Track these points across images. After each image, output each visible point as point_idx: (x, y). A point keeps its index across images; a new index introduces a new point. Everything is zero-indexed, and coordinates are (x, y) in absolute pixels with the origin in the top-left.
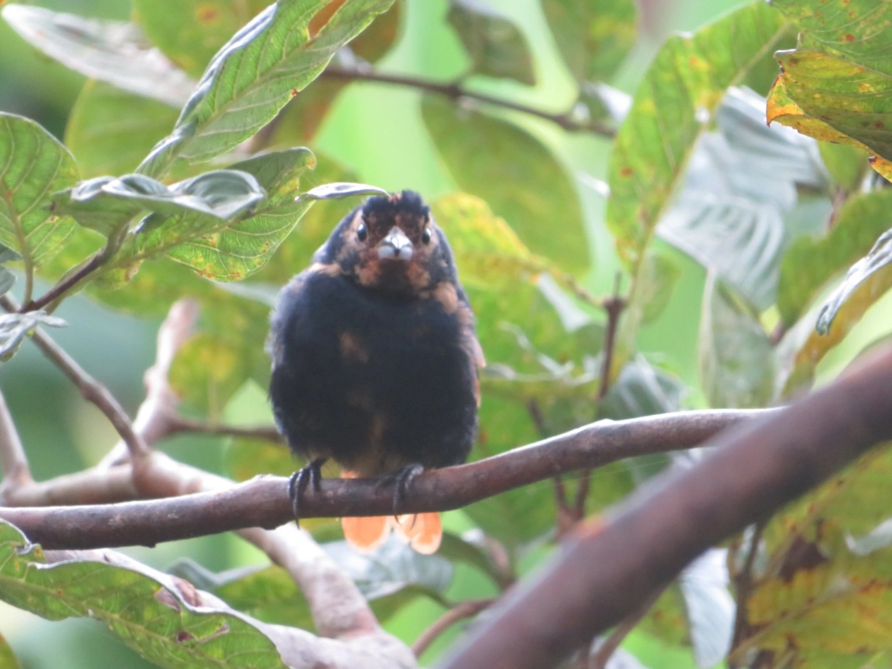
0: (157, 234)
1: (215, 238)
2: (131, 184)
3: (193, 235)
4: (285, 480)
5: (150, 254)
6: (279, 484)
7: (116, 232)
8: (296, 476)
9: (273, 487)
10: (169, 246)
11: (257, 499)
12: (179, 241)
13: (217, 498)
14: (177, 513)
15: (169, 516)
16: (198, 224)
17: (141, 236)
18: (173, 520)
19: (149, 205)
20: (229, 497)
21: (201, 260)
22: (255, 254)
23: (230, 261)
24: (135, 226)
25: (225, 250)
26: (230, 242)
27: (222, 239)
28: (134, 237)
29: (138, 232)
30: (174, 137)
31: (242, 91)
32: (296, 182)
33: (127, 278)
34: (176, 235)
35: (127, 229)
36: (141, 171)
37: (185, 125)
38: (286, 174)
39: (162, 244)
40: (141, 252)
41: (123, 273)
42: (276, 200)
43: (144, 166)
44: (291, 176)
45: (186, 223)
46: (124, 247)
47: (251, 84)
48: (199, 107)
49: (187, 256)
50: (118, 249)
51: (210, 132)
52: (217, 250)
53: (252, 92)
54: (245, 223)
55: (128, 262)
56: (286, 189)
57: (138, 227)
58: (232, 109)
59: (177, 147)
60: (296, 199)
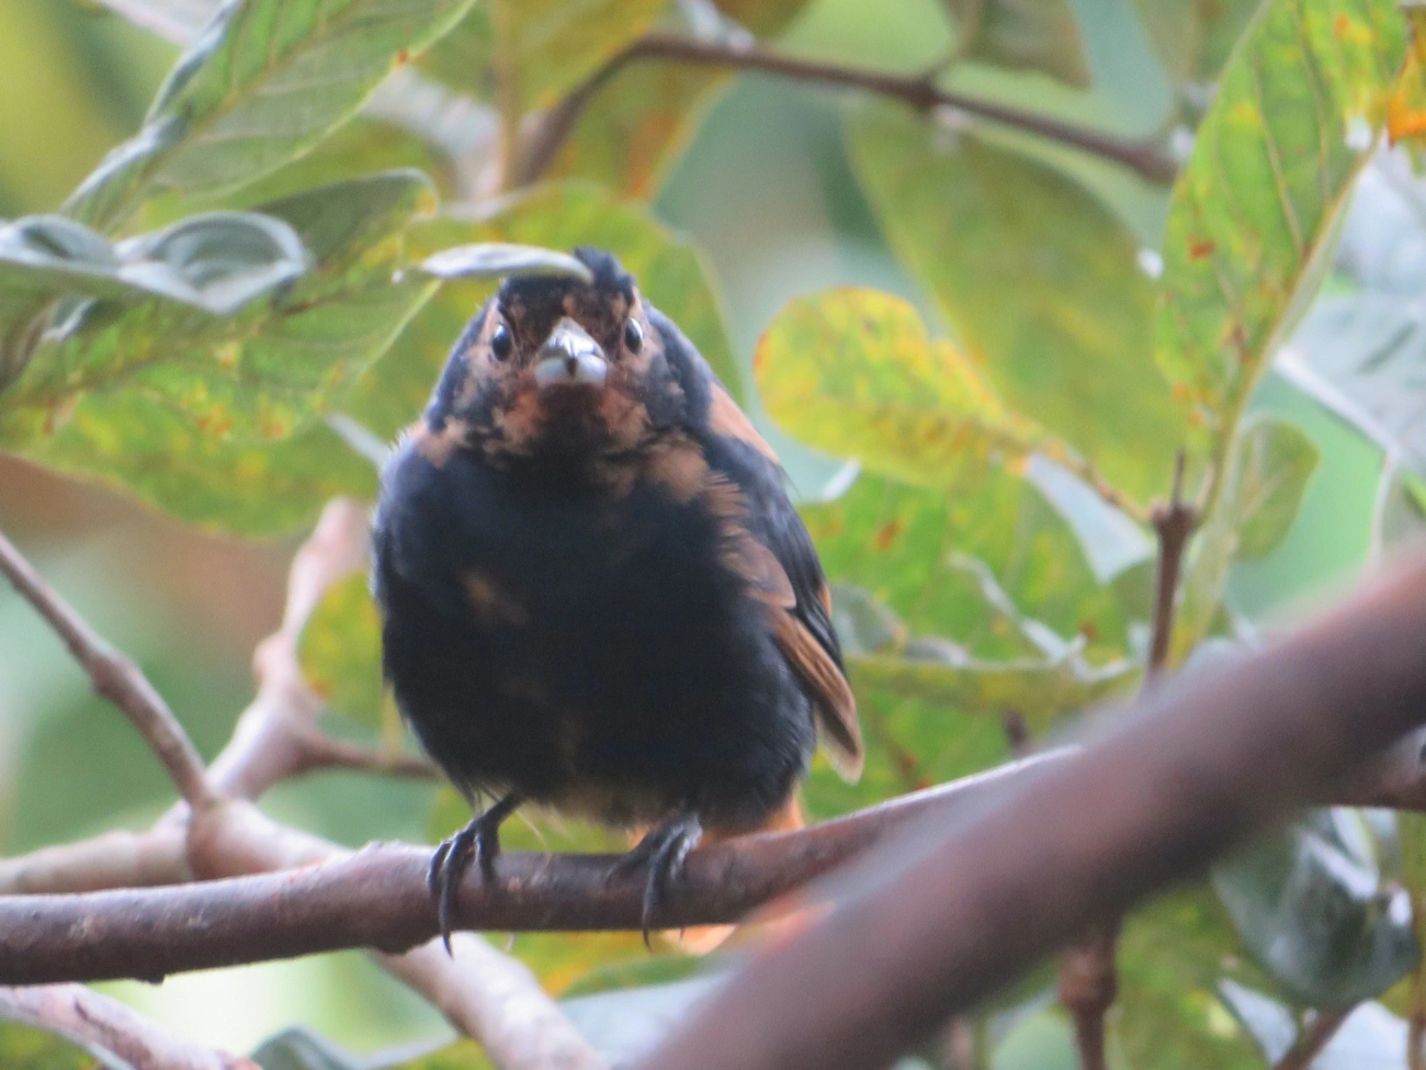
0: (109, 340)
1: (229, 352)
3: (182, 345)
4: (427, 852)
5: (95, 380)
6: (415, 861)
8: (445, 848)
9: (402, 868)
10: (132, 368)
11: (367, 891)
12: (156, 357)
13: (288, 888)
14: (205, 917)
15: (191, 922)
17: (74, 344)
18: (197, 931)
19: (82, 285)
20: (311, 888)
21: (201, 395)
22: (313, 386)
23: (263, 400)
24: (60, 327)
25: (251, 377)
26: (264, 361)
27: (247, 355)
28: (60, 349)
29: (68, 337)
30: (144, 142)
31: (287, 53)
32: (397, 242)
33: (48, 428)
34: (145, 343)
35: (37, 333)
36: (73, 213)
37: (166, 119)
38: (374, 225)
39: (119, 362)
40: (74, 376)
41: (37, 419)
42: (354, 277)
43: (81, 200)
44: (386, 230)
45: (166, 322)
46: (37, 365)
47: (308, 38)
48: (194, 84)
49: (174, 387)
50: (21, 369)
51: (223, 132)
52: (236, 376)
53: (312, 56)
54: (294, 322)
55: (50, 394)
56: (374, 256)
57: (69, 325)
58: (268, 89)
59: (149, 165)
60: (397, 276)
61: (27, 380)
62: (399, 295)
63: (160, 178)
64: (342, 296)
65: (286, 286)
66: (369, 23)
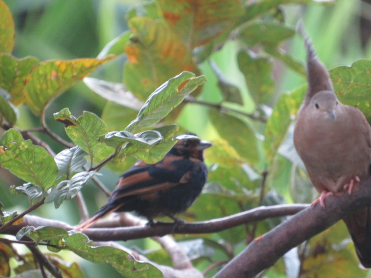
0: (130, 149)
1: (148, 151)
2: (123, 134)
3: (141, 149)
5: (128, 155)
7: (118, 148)
10: (134, 153)
12: (137, 151)
16: (143, 146)
17: (125, 149)
19: (128, 140)
21: (143, 157)
22: (159, 155)
23: (152, 158)
24: (124, 146)
25: (151, 154)
26: (152, 152)
27: (150, 151)
28: (123, 150)
29: (125, 148)
30: (136, 120)
31: (157, 107)
32: (173, 135)
33: (121, 161)
34: (136, 149)
35: (121, 147)
36: (126, 130)
37: (140, 116)
38: (169, 132)
39: (132, 152)
40: (125, 154)
41: (119, 160)
42: (166, 140)
43: (127, 129)
44: (171, 133)
45: (139, 146)
46: (120, 152)
47: (160, 104)
48: (144, 111)
49: (139, 156)
50: (118, 153)
51: (147, 119)
52: (148, 154)
53: (161, 107)
54: (157, 146)
55: (121, 157)
56: (169, 137)
57: (125, 147)
58: (154, 112)
59: (137, 123)
60: (173, 139)
61: (118, 155)
62: (173, 142)
63: (139, 125)
64: (164, 142)
65: (159, 141)
66: (169, 102)
